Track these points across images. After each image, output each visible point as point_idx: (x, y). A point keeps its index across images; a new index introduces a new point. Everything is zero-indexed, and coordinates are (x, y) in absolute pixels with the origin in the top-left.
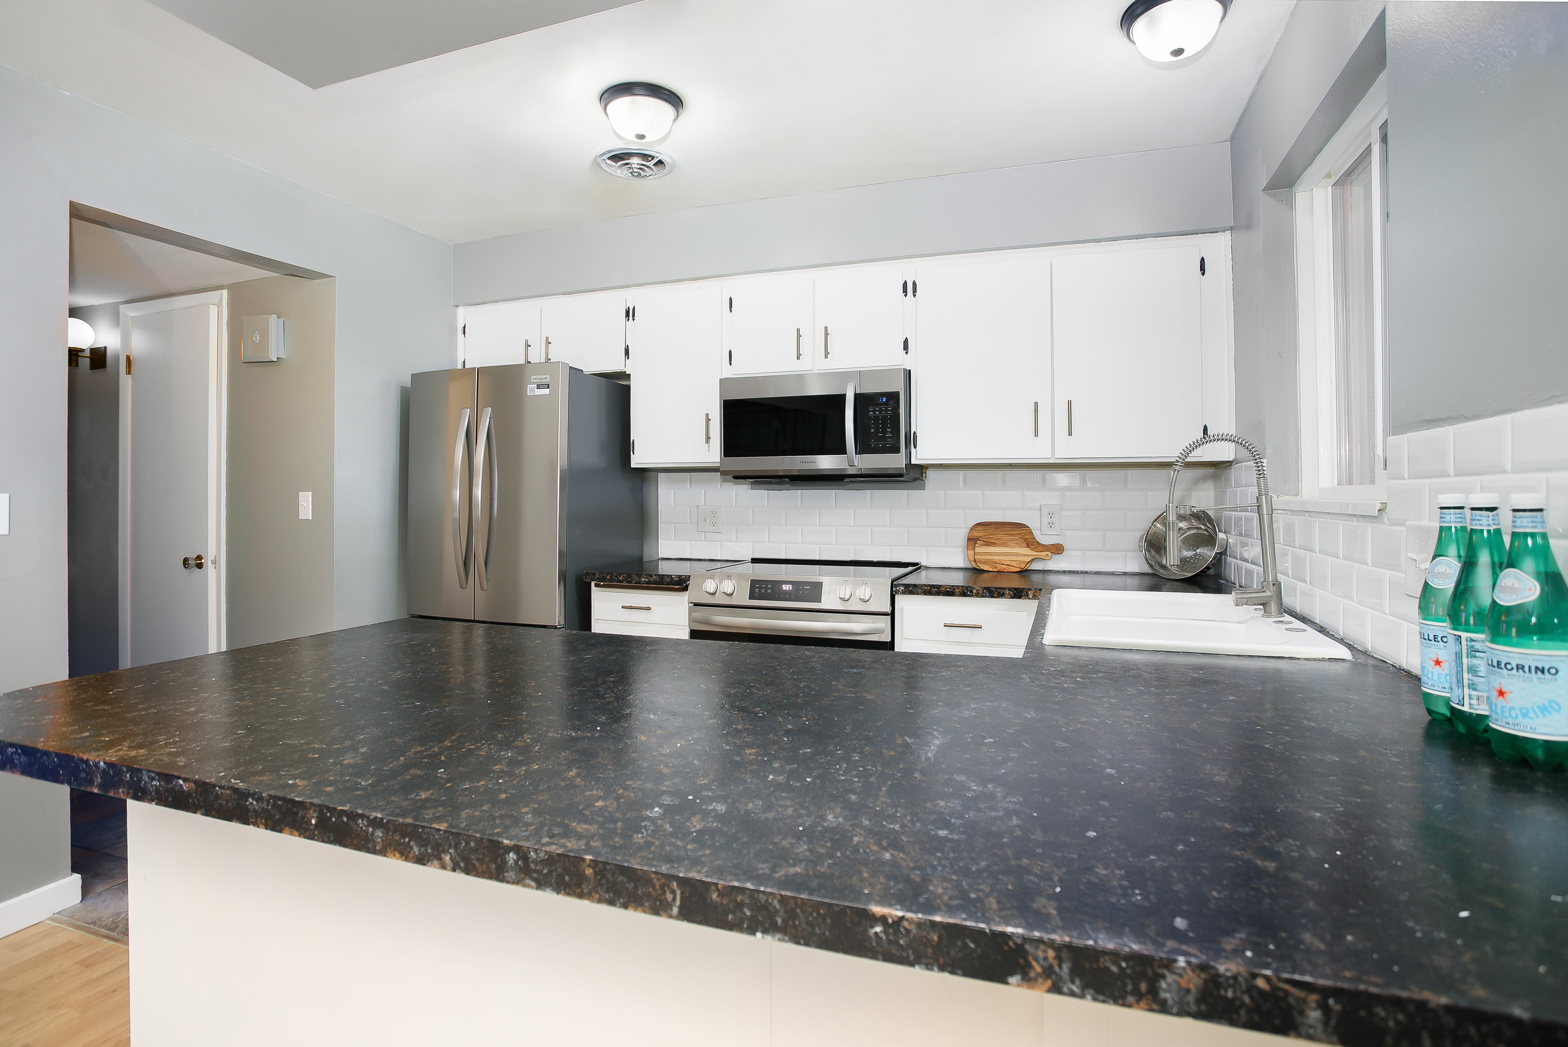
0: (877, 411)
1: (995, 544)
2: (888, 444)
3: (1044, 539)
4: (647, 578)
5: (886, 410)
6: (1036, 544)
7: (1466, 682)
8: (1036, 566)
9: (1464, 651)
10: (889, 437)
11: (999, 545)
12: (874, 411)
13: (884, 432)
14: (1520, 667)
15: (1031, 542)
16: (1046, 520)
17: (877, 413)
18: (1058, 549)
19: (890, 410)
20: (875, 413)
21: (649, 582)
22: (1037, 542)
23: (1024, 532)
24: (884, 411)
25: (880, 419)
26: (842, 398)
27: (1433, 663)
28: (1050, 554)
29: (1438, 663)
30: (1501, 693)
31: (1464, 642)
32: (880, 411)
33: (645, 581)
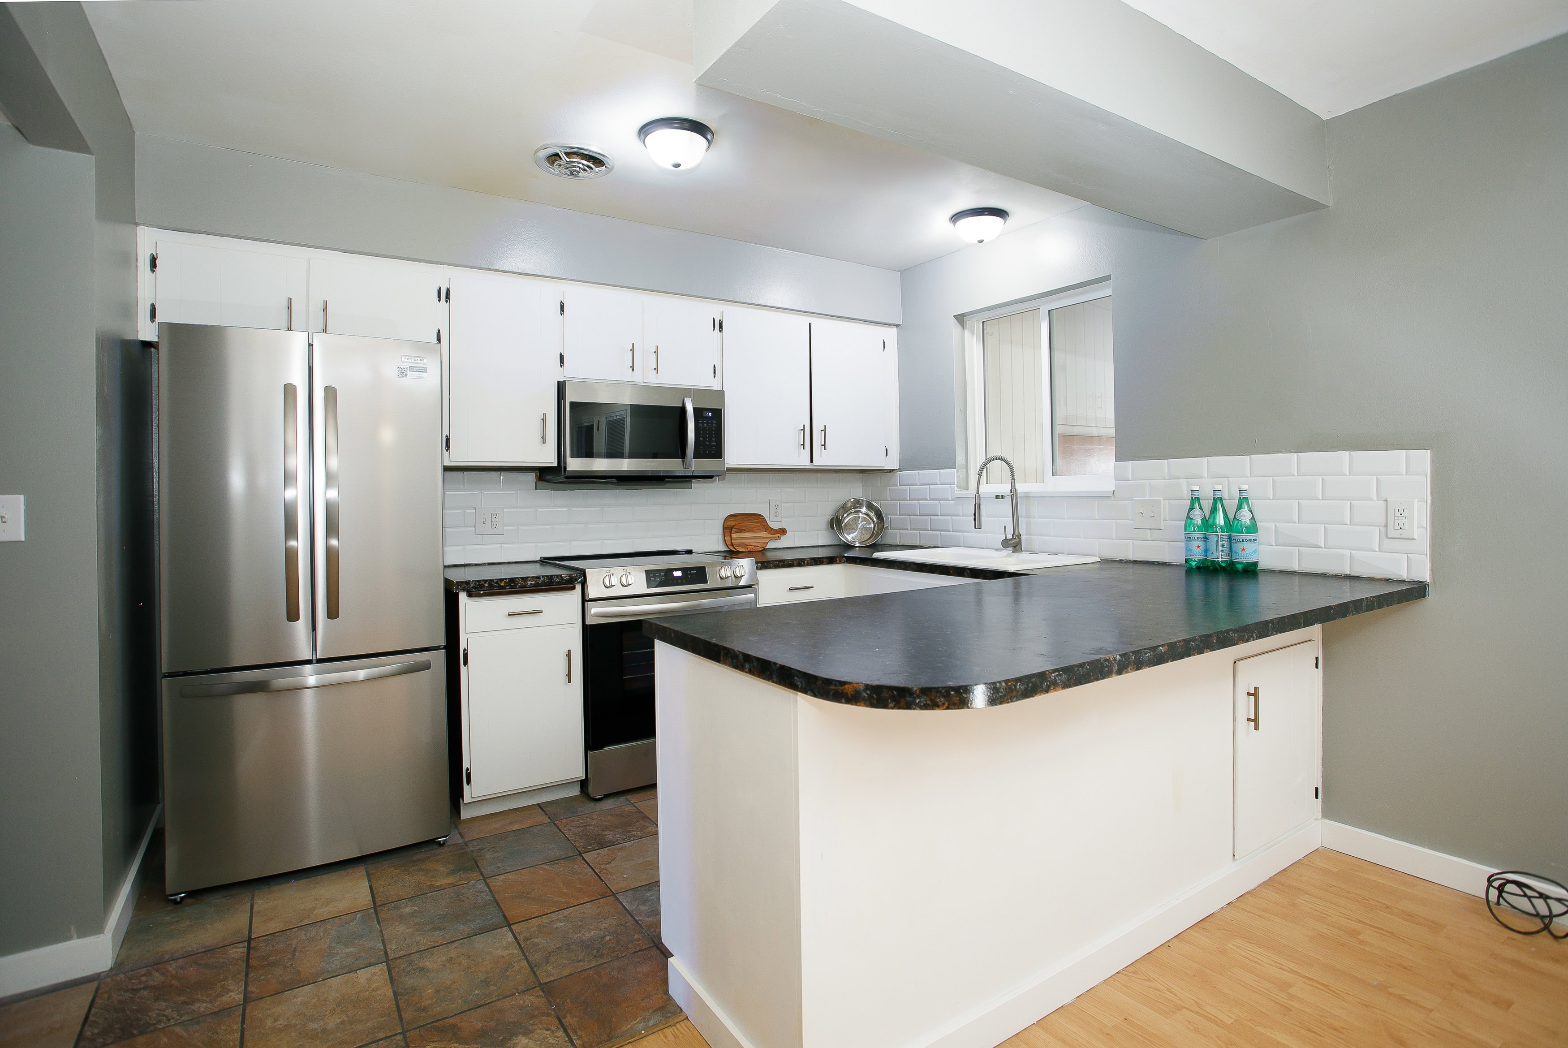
0: (705, 423)
1: (745, 530)
2: (713, 451)
3: (774, 525)
4: (533, 580)
5: (712, 423)
6: (769, 528)
7: (1220, 550)
8: (771, 545)
9: (1220, 539)
10: (714, 446)
11: (747, 532)
12: (703, 423)
13: (710, 441)
14: (1250, 540)
15: (766, 528)
16: (773, 511)
17: (705, 425)
18: (783, 531)
19: (714, 424)
20: (703, 425)
21: (537, 585)
22: (771, 528)
23: (761, 520)
24: (710, 423)
25: (708, 430)
26: (683, 409)
27: (1196, 548)
28: (779, 535)
29: (1198, 547)
30: (1243, 549)
31: (1219, 536)
32: (708, 423)
33: (531, 584)
